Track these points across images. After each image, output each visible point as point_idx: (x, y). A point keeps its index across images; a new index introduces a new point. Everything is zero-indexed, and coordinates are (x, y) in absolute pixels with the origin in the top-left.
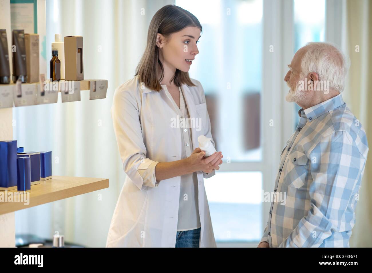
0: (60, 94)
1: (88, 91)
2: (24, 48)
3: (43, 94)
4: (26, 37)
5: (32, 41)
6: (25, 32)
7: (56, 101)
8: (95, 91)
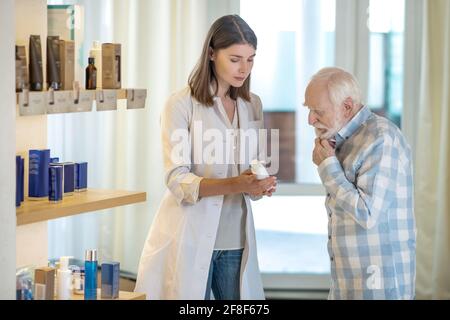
0: (94, 102)
1: (125, 100)
2: (59, 55)
3: (76, 102)
4: (61, 44)
5: (66, 47)
6: (61, 38)
7: (90, 110)
8: (133, 99)
